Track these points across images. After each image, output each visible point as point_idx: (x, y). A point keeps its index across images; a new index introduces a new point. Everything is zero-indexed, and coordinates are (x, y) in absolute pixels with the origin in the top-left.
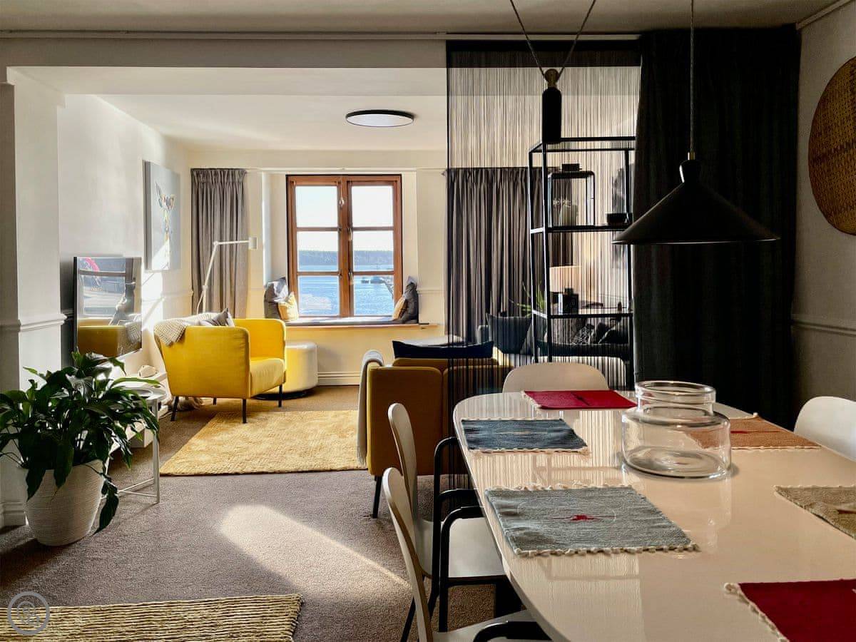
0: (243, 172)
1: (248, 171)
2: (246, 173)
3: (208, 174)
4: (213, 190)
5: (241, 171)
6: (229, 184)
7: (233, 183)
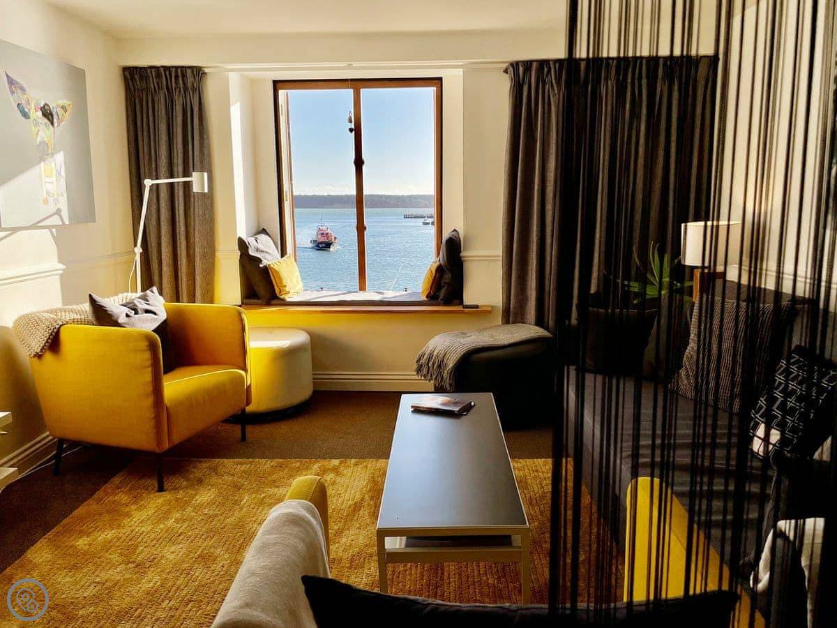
0: (198, 72)
1: (206, 70)
2: (205, 73)
3: (147, 75)
4: (156, 100)
5: (195, 70)
6: (180, 91)
7: (186, 89)
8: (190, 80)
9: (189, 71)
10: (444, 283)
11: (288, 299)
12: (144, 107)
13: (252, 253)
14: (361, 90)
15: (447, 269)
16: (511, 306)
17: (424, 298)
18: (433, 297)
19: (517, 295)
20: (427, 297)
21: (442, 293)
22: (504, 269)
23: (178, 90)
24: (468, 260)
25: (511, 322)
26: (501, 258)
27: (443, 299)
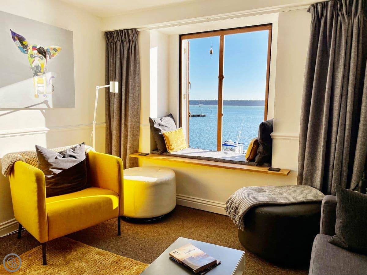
0: (135, 32)
1: (139, 30)
2: (138, 32)
4: (117, 47)
5: (133, 30)
6: (127, 42)
7: (129, 41)
8: (131, 35)
9: (130, 31)
10: (259, 152)
11: (172, 152)
12: (112, 51)
13: (156, 126)
14: (225, 36)
15: (261, 143)
16: (304, 173)
17: (246, 160)
18: (251, 160)
19: (308, 165)
20: (247, 159)
21: (257, 158)
22: (301, 146)
23: (126, 41)
24: (276, 139)
25: (303, 184)
26: (299, 139)
27: (257, 162)
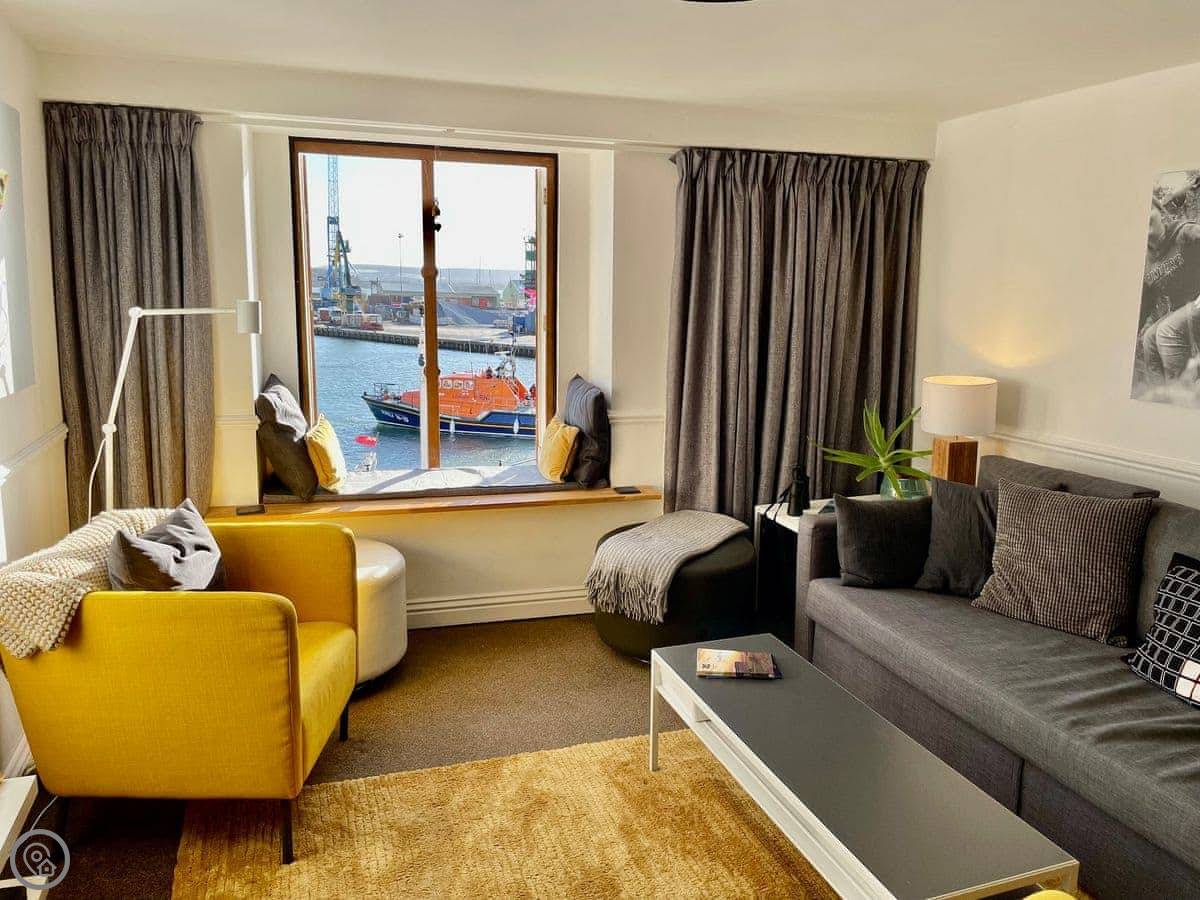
0: (190, 120)
1: (203, 118)
2: (199, 122)
3: (93, 119)
4: (108, 163)
5: (185, 115)
6: (155, 149)
7: (166, 148)
9: (175, 118)
10: (587, 457)
11: (341, 490)
13: (280, 420)
15: (590, 435)
17: (557, 480)
18: (570, 478)
20: (562, 477)
21: (583, 471)
22: (670, 435)
24: (618, 423)
25: (676, 508)
26: (665, 420)
27: (584, 481)
